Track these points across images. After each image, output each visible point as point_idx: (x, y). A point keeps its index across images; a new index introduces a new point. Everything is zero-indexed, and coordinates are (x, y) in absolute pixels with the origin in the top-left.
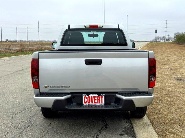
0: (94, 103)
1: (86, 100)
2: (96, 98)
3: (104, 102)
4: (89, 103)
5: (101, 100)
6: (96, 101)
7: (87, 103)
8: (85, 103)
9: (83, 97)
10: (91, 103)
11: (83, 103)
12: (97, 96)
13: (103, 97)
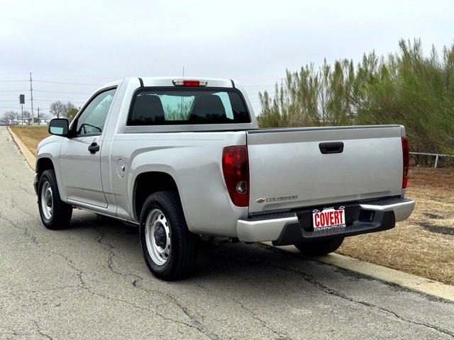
0: (330, 225)
1: (318, 220)
2: (333, 215)
3: (344, 222)
4: (323, 225)
5: (339, 217)
6: (333, 221)
7: (320, 226)
8: (317, 226)
9: (314, 215)
10: (326, 225)
11: (315, 226)
12: (333, 210)
13: (342, 212)
